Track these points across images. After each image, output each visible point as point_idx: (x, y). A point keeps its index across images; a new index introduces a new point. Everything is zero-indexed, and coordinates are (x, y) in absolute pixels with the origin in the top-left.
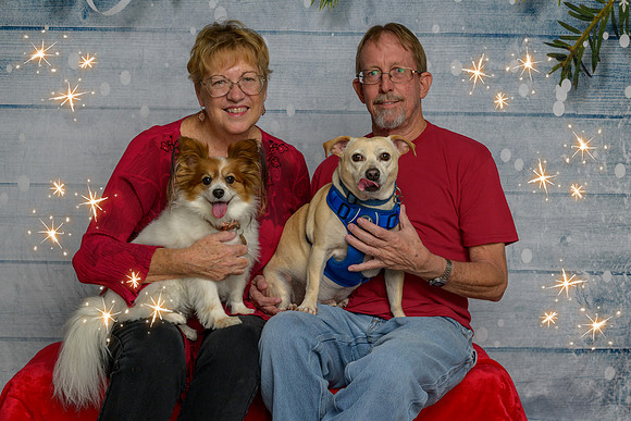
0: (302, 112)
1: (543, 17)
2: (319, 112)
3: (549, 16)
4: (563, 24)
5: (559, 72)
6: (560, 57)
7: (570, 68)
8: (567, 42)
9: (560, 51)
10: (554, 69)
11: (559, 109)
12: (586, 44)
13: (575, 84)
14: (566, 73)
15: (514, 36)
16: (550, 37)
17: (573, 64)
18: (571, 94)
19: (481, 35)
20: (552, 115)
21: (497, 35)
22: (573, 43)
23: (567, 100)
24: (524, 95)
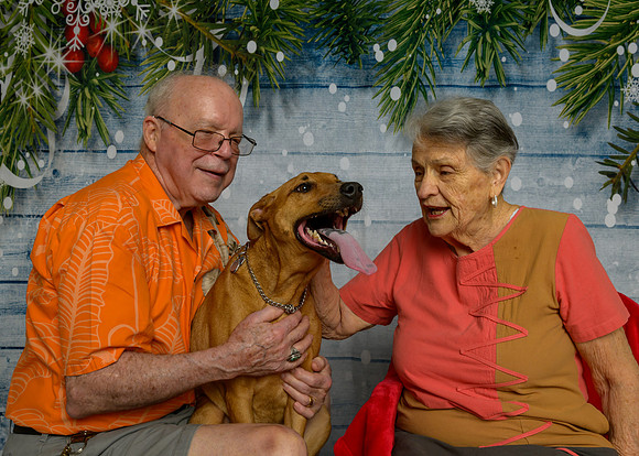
0: (378, 222)
1: (594, 140)
2: (392, 222)
3: (600, 138)
4: (612, 145)
5: (610, 187)
6: (610, 175)
7: (620, 184)
8: (617, 161)
9: (610, 169)
10: (605, 185)
11: (610, 221)
12: (634, 163)
13: (625, 198)
14: (616, 189)
15: (568, 156)
16: (601, 157)
17: (622, 180)
18: (622, 207)
19: (537, 155)
20: (604, 226)
21: (552, 155)
22: (621, 163)
23: (619, 212)
24: (578, 208)
